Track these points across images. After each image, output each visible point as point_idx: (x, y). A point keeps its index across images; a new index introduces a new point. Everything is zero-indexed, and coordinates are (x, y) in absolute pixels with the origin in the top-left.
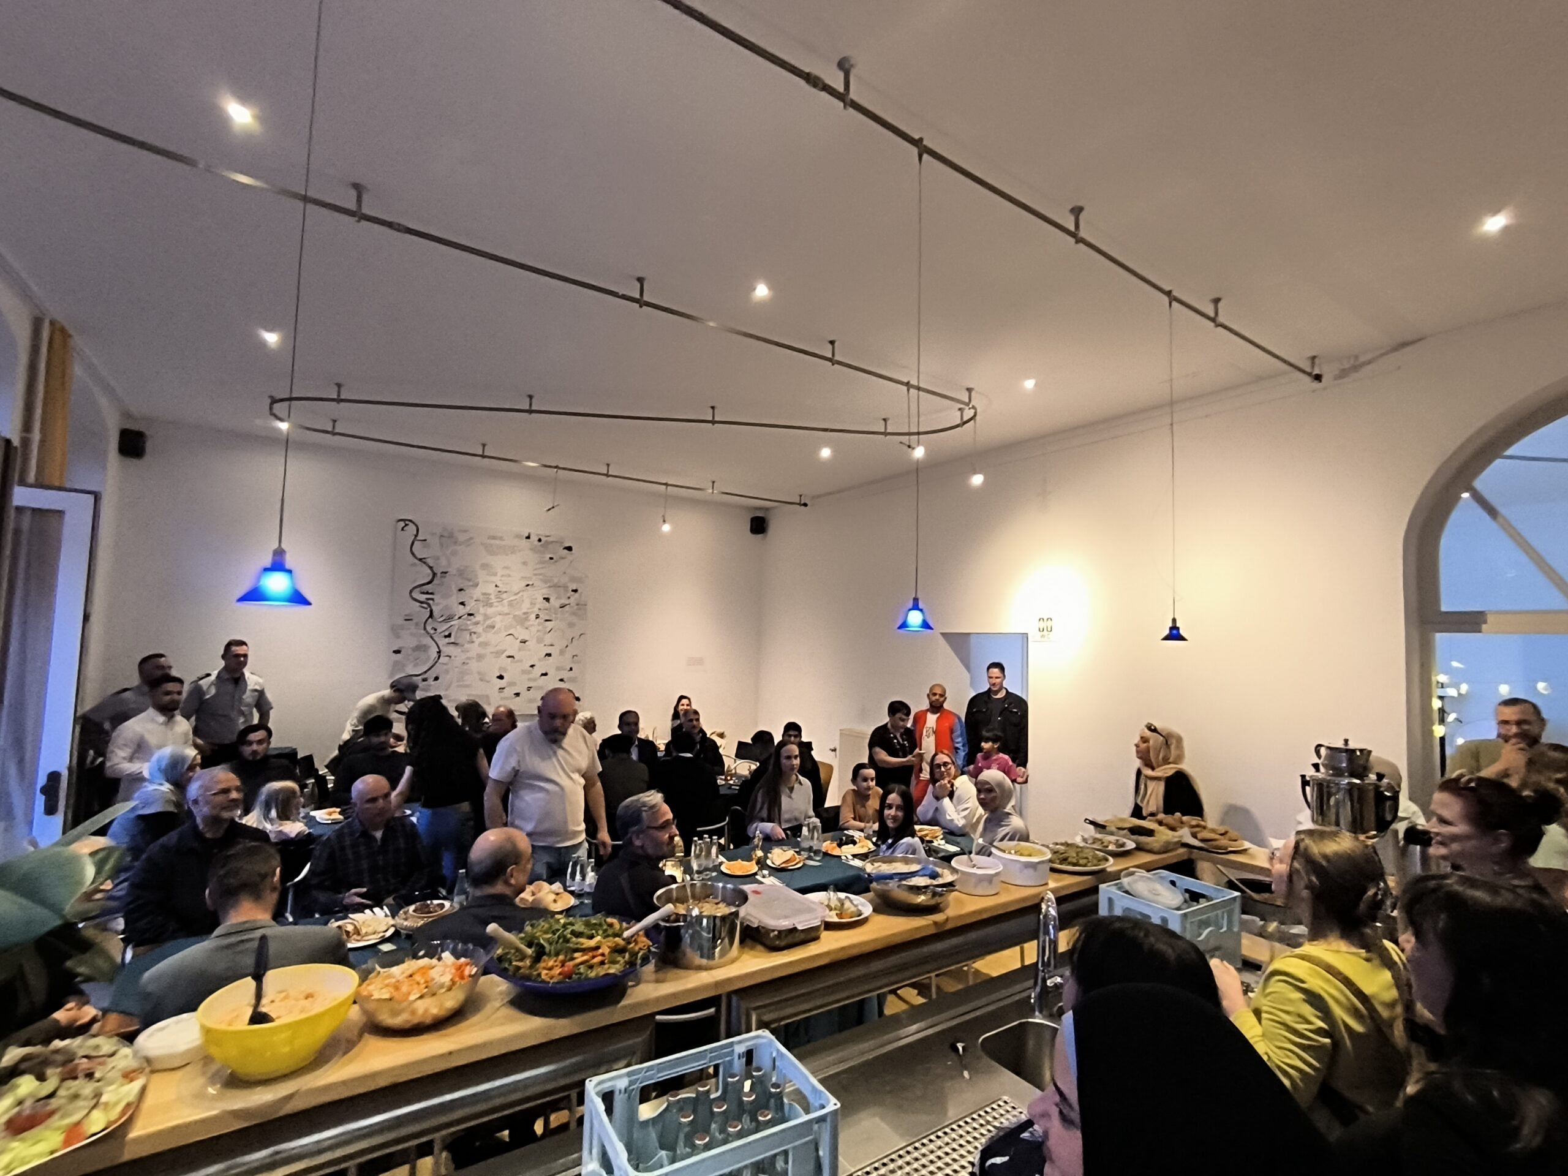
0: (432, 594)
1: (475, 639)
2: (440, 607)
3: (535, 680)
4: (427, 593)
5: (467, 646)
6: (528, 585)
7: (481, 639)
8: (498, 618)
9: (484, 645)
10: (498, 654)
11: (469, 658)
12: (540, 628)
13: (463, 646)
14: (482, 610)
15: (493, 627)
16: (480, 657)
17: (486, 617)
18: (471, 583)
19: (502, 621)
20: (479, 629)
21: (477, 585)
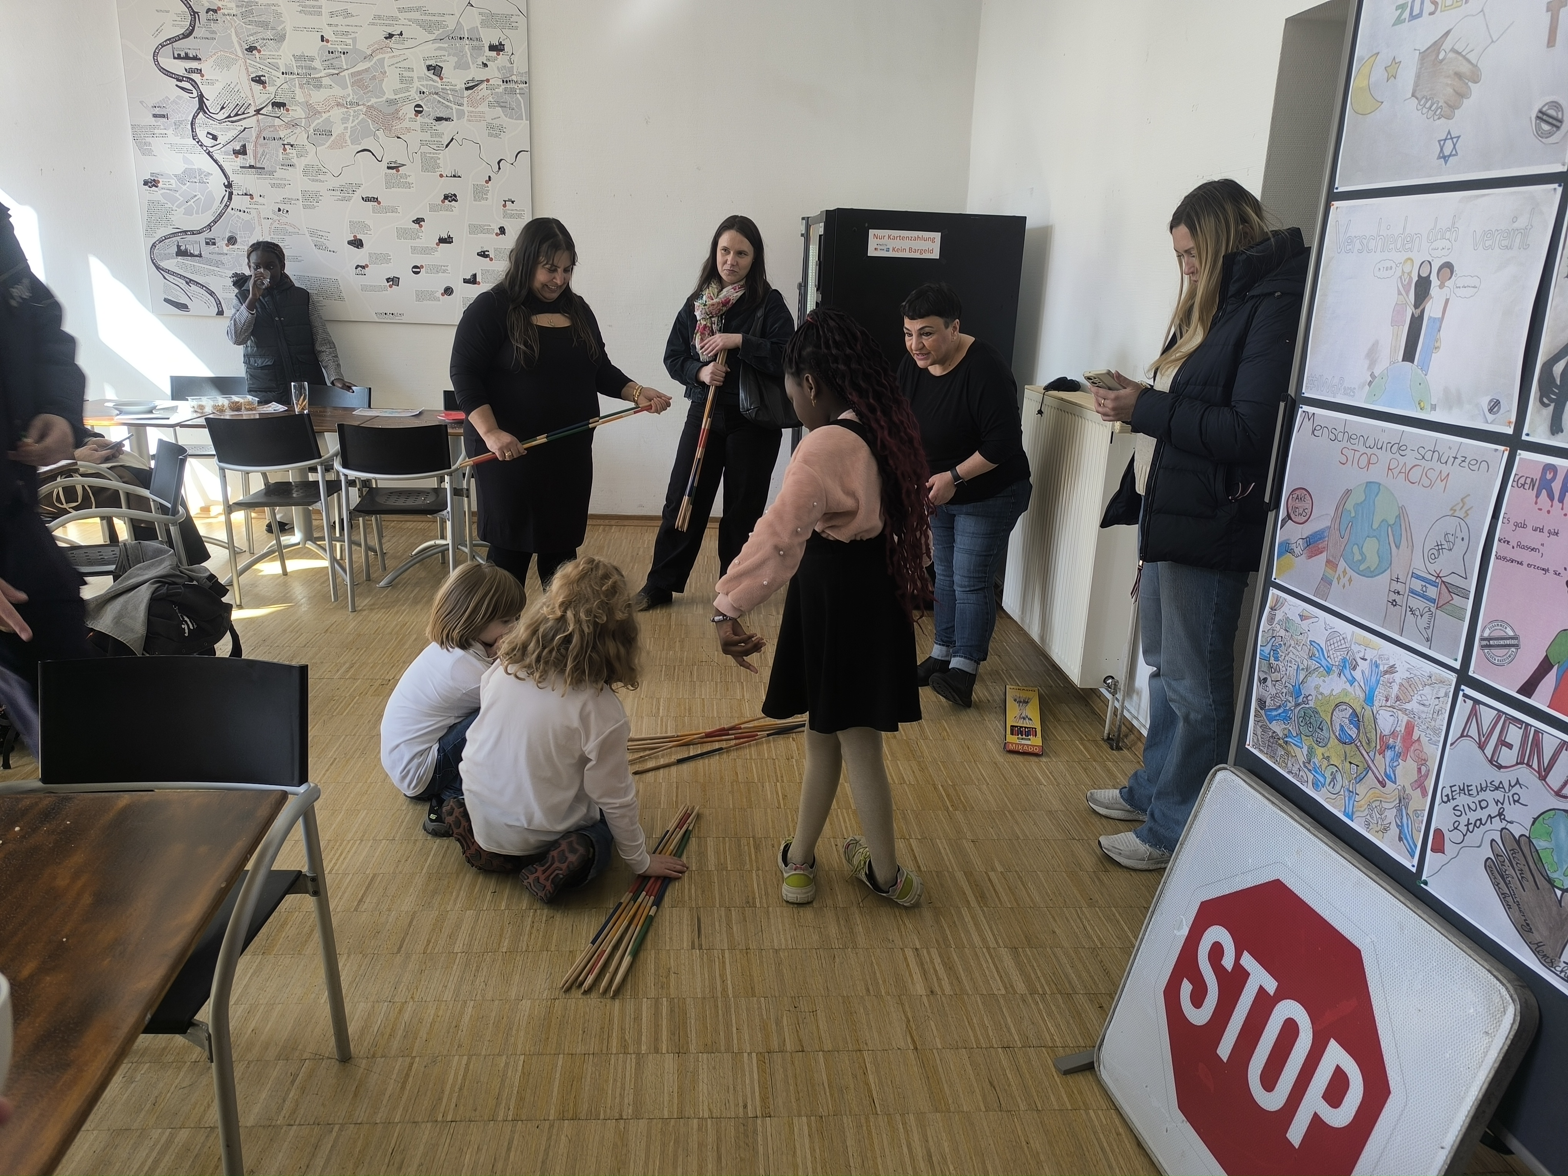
0: (196, 58)
1: (295, 161)
2: (219, 86)
3: (425, 251)
4: (187, 57)
5: (280, 173)
6: (390, 36)
7: (310, 159)
8: (336, 114)
9: (314, 172)
10: (346, 191)
11: (285, 201)
12: (427, 136)
13: (271, 173)
14: (300, 96)
15: (329, 133)
16: (310, 199)
17: (312, 111)
18: (269, 34)
19: (345, 120)
20: (300, 137)
21: (280, 38)
